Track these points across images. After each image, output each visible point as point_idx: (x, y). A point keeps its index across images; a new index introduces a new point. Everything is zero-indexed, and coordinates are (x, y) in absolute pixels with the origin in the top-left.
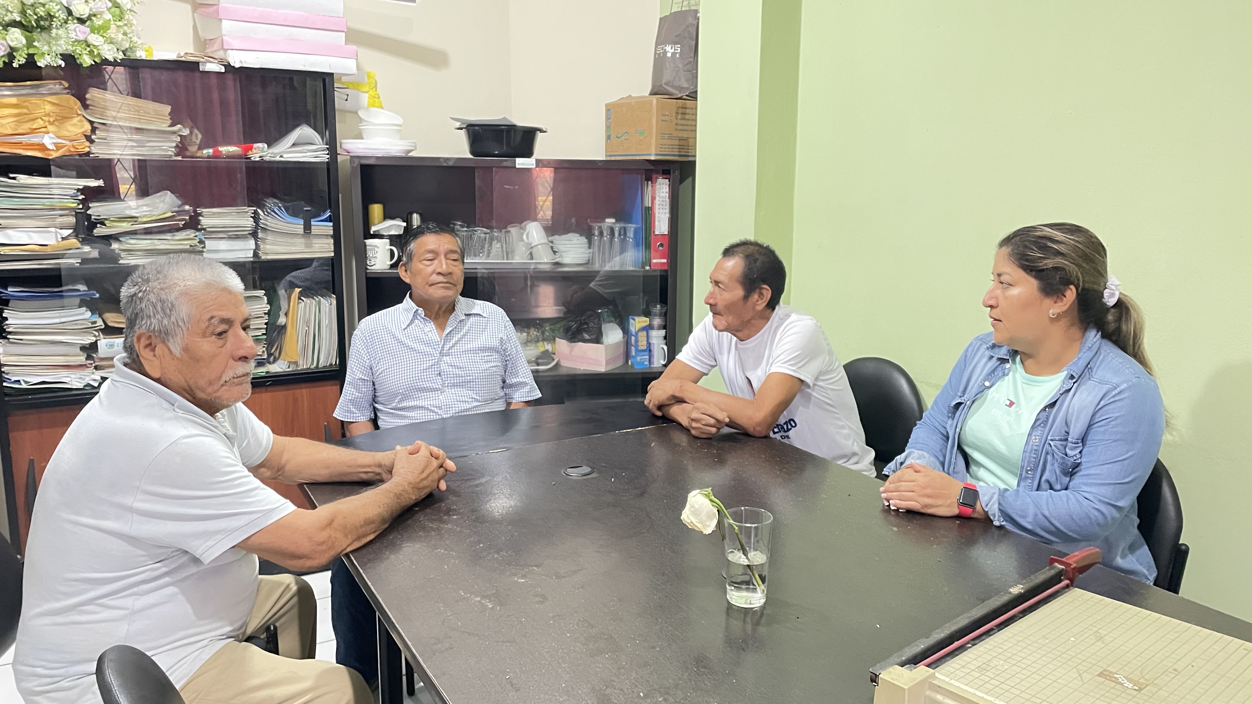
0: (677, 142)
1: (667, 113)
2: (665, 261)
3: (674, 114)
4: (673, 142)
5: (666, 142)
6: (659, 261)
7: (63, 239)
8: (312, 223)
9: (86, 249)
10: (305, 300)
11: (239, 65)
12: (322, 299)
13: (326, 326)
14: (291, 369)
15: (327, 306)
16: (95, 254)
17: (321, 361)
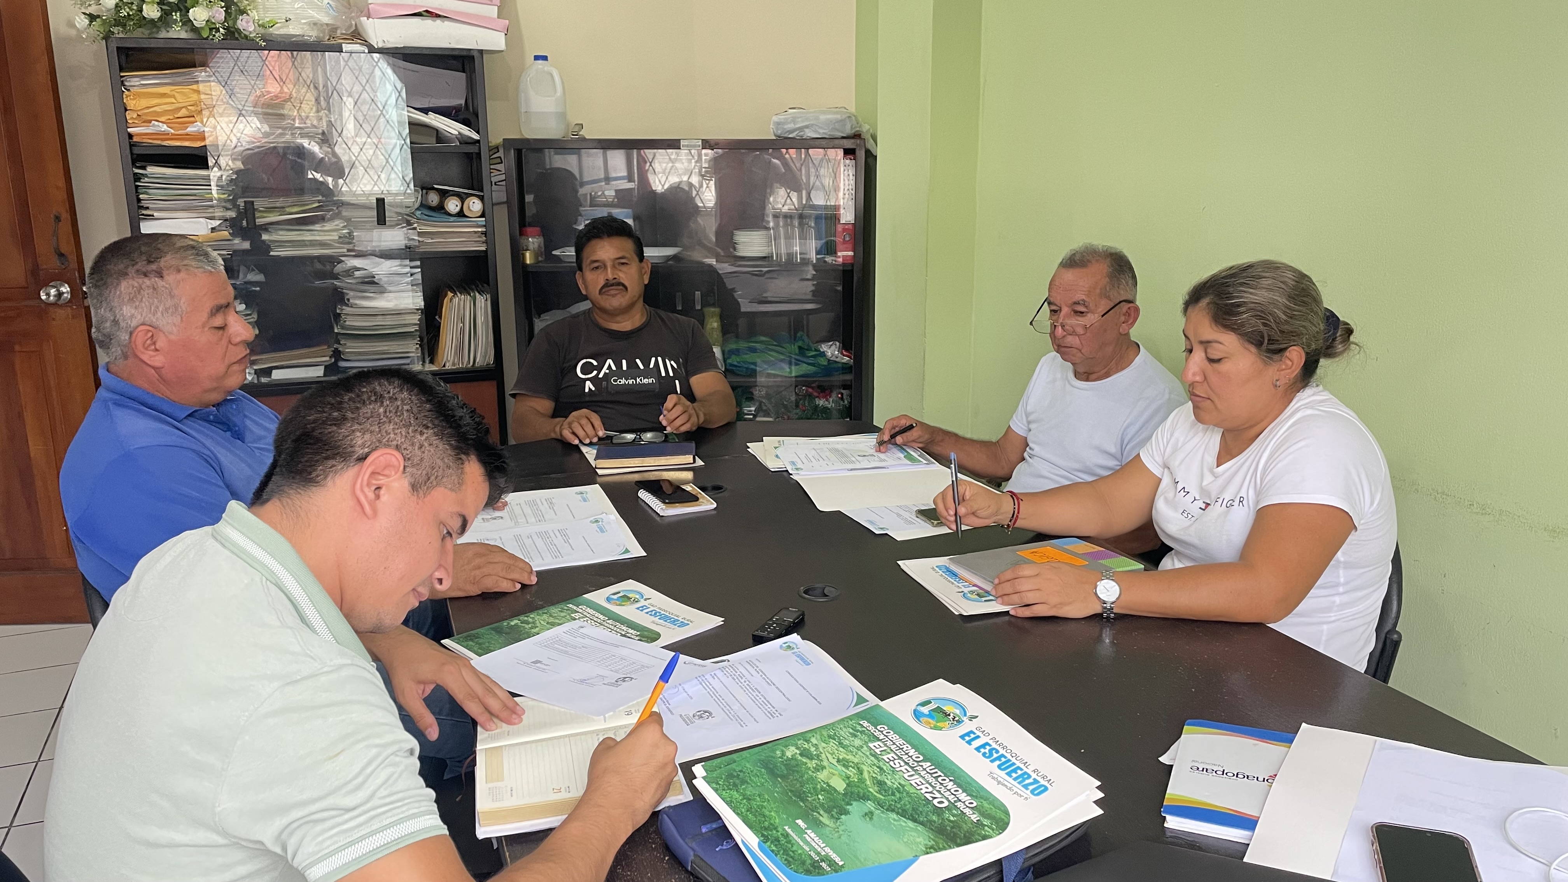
2: (851, 253)
6: (845, 254)
7: (213, 230)
9: (237, 241)
10: (459, 295)
11: (380, 45)
12: (477, 294)
13: (482, 323)
14: (447, 368)
15: (483, 302)
16: (246, 245)
17: (477, 360)
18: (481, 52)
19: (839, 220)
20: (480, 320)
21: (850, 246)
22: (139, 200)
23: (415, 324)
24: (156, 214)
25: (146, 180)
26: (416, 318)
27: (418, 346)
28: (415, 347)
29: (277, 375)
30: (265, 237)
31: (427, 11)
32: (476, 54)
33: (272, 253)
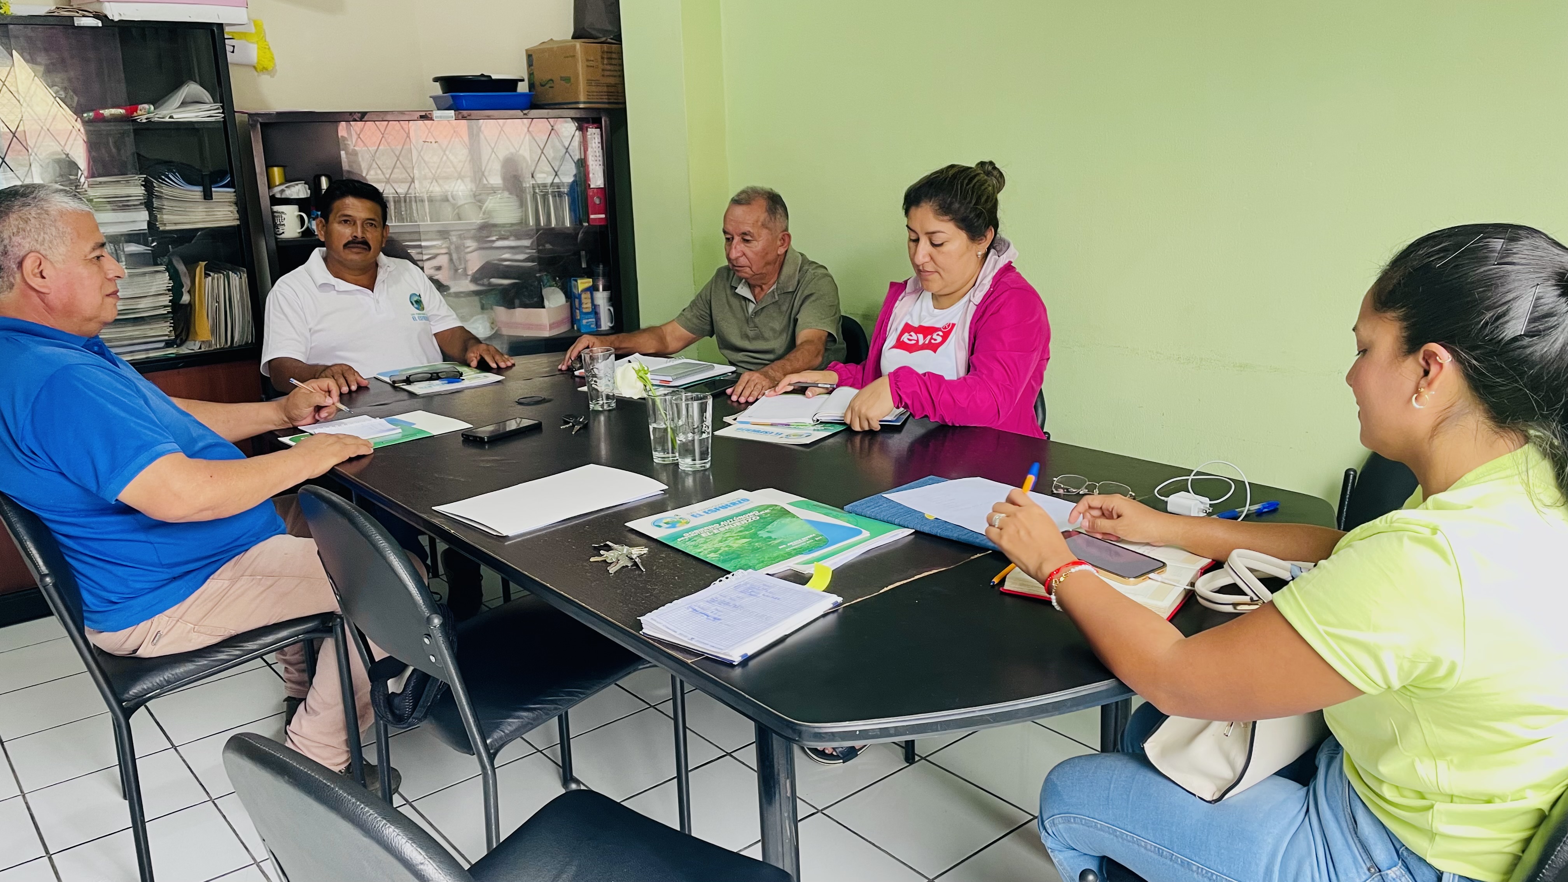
0: (605, 89)
1: (592, 59)
2: (603, 216)
3: (600, 60)
4: (600, 89)
5: (594, 89)
6: (597, 217)
8: (213, 189)
10: (212, 274)
11: (118, 18)
12: (230, 273)
13: (238, 302)
14: (203, 350)
15: (238, 281)
17: (236, 340)
18: (220, 26)
19: (589, 185)
20: (236, 297)
21: (600, 209)
23: (165, 306)
26: (166, 300)
27: (172, 329)
28: (169, 330)
32: (216, 28)
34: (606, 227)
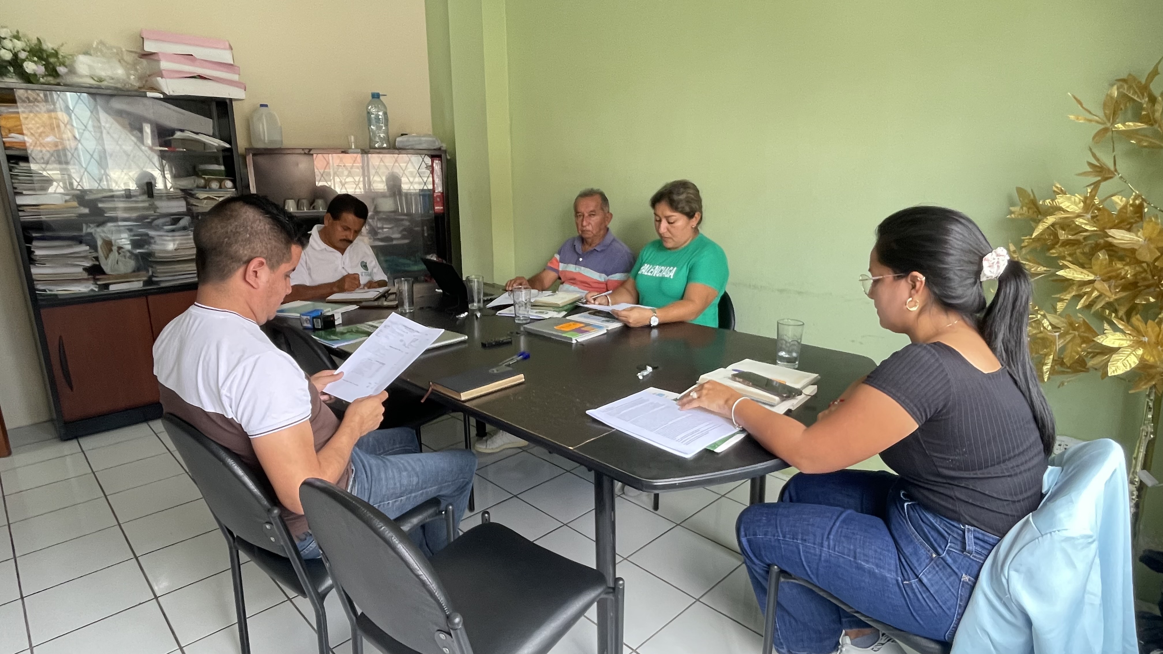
2: (442, 208)
6: (439, 208)
7: (66, 201)
9: (82, 208)
11: (172, 93)
16: (86, 211)
18: (231, 100)
19: (434, 191)
21: (440, 204)
22: (13, 183)
24: (24, 192)
25: (16, 171)
29: (113, 288)
30: (100, 205)
31: (199, 76)
32: (228, 101)
33: (106, 215)
34: (443, 214)
